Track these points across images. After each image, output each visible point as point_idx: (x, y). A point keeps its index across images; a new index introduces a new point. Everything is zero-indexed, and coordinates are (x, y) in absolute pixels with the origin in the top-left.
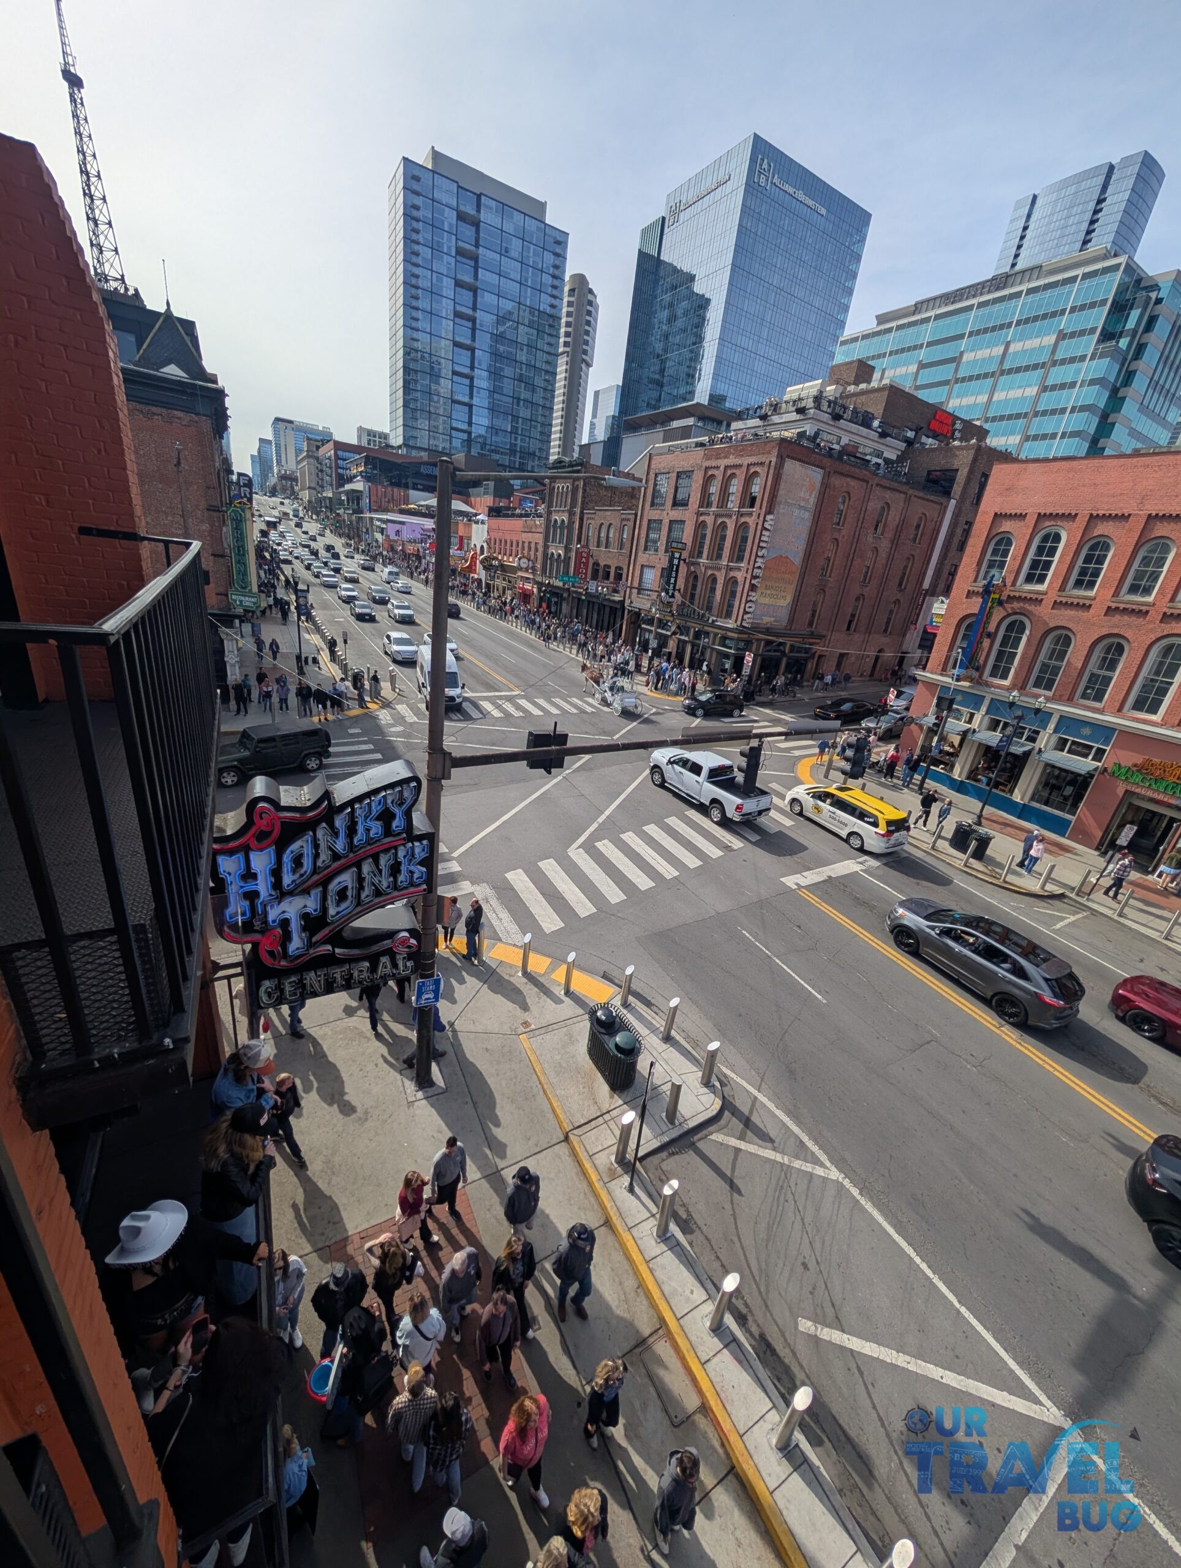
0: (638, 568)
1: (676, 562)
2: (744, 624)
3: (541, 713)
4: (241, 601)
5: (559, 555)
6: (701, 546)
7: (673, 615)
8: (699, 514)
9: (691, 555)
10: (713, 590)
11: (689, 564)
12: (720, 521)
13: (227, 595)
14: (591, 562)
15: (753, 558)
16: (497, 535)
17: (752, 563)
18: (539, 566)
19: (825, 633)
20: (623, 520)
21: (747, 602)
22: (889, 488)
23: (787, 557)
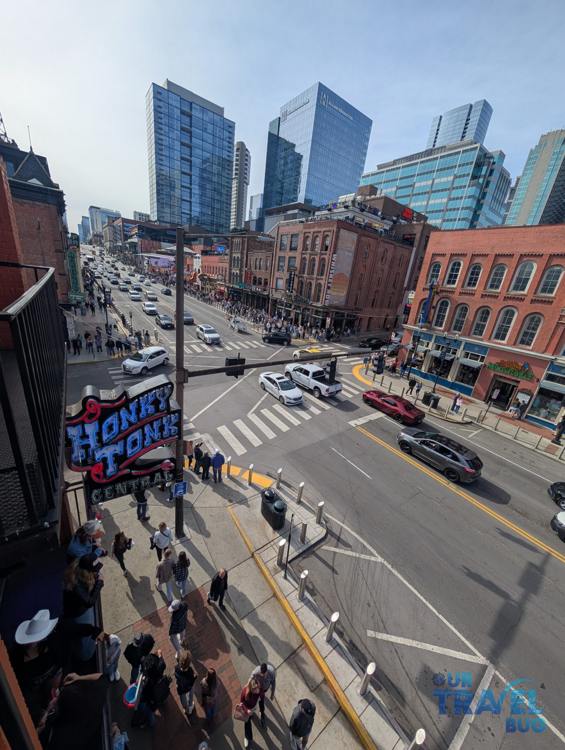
0: (275, 279)
1: (293, 276)
2: (326, 304)
3: (231, 349)
4: (75, 298)
5: (237, 273)
6: (304, 269)
7: (292, 301)
8: (302, 254)
9: (300, 273)
10: (310, 289)
11: (299, 277)
12: (312, 257)
13: (67, 295)
14: (252, 276)
15: (328, 274)
16: (206, 264)
17: (328, 276)
18: (227, 278)
19: (362, 308)
20: (267, 257)
21: (326, 294)
22: (387, 242)
23: (343, 274)
